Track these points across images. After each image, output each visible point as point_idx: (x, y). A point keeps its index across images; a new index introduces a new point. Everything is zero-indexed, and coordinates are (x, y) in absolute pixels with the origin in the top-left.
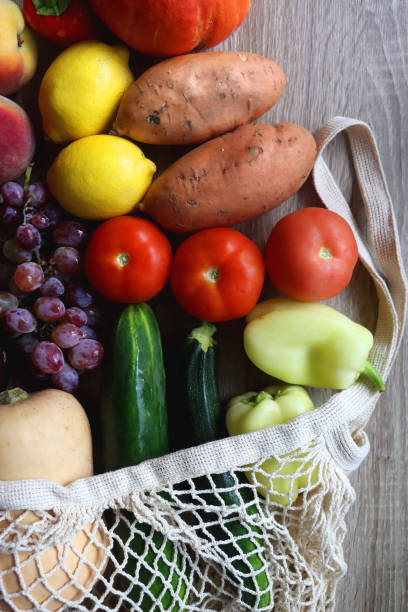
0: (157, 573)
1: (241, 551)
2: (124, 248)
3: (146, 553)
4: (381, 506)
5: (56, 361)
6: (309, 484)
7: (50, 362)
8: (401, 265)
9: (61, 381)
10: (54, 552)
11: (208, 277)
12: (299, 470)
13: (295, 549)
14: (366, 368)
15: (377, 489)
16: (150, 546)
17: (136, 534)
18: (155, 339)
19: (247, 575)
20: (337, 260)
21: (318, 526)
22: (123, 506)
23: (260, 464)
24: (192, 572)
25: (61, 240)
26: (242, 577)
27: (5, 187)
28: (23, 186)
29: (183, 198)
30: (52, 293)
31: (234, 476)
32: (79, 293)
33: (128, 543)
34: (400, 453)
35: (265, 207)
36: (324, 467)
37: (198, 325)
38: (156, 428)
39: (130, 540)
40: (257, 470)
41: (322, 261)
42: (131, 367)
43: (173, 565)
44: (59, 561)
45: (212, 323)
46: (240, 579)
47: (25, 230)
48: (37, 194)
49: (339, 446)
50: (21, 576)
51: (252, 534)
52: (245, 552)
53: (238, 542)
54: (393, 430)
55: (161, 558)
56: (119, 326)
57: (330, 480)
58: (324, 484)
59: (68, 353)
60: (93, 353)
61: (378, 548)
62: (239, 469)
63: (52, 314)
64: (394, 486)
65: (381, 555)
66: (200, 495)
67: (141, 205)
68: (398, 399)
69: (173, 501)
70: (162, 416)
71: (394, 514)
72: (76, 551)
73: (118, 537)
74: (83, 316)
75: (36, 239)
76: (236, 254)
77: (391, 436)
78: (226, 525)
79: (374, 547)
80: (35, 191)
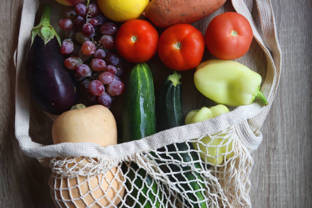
0: (148, 198)
1: (192, 189)
2: (135, 34)
3: (143, 187)
4: (271, 175)
5: (101, 89)
6: (227, 151)
7: (98, 89)
8: (277, 41)
9: (103, 100)
10: (96, 179)
11: (176, 47)
12: (221, 143)
13: (221, 190)
14: (258, 94)
15: (269, 166)
16: (145, 183)
17: (138, 177)
18: (150, 80)
19: (195, 203)
20: (241, 37)
21: (233, 176)
22: (132, 159)
23: (201, 138)
24: (167, 202)
25: (105, 32)
26: (192, 203)
27: (77, 6)
28: (86, 6)
29: (164, 8)
30: (99, 57)
31: (188, 145)
32: (113, 58)
33: (133, 181)
34: (282, 146)
35: (204, 13)
36: (235, 143)
37: (172, 73)
38: (150, 124)
39: (134, 180)
40: (199, 142)
41: (233, 37)
42: (137, 92)
43: (157, 196)
44: (98, 184)
45: (179, 72)
46: (191, 205)
47: (87, 26)
48: (93, 9)
49: (243, 132)
50: (80, 189)
51: (198, 180)
52: (194, 189)
53: (191, 183)
54: (277, 133)
55: (150, 191)
56: (132, 73)
57: (239, 151)
58: (235, 152)
59: (106, 86)
60: (119, 87)
61: (271, 199)
62: (190, 141)
63: (99, 66)
64: (279, 165)
65: (272, 204)
66: (170, 154)
67: (144, 13)
68: (280, 116)
69: (157, 157)
70: (153, 118)
71: (279, 181)
72: (108, 181)
73: (128, 178)
74: (114, 69)
75: (92, 30)
76: (190, 34)
77: (276, 136)
78: (184, 174)
79: (268, 199)
80: (92, 7)
